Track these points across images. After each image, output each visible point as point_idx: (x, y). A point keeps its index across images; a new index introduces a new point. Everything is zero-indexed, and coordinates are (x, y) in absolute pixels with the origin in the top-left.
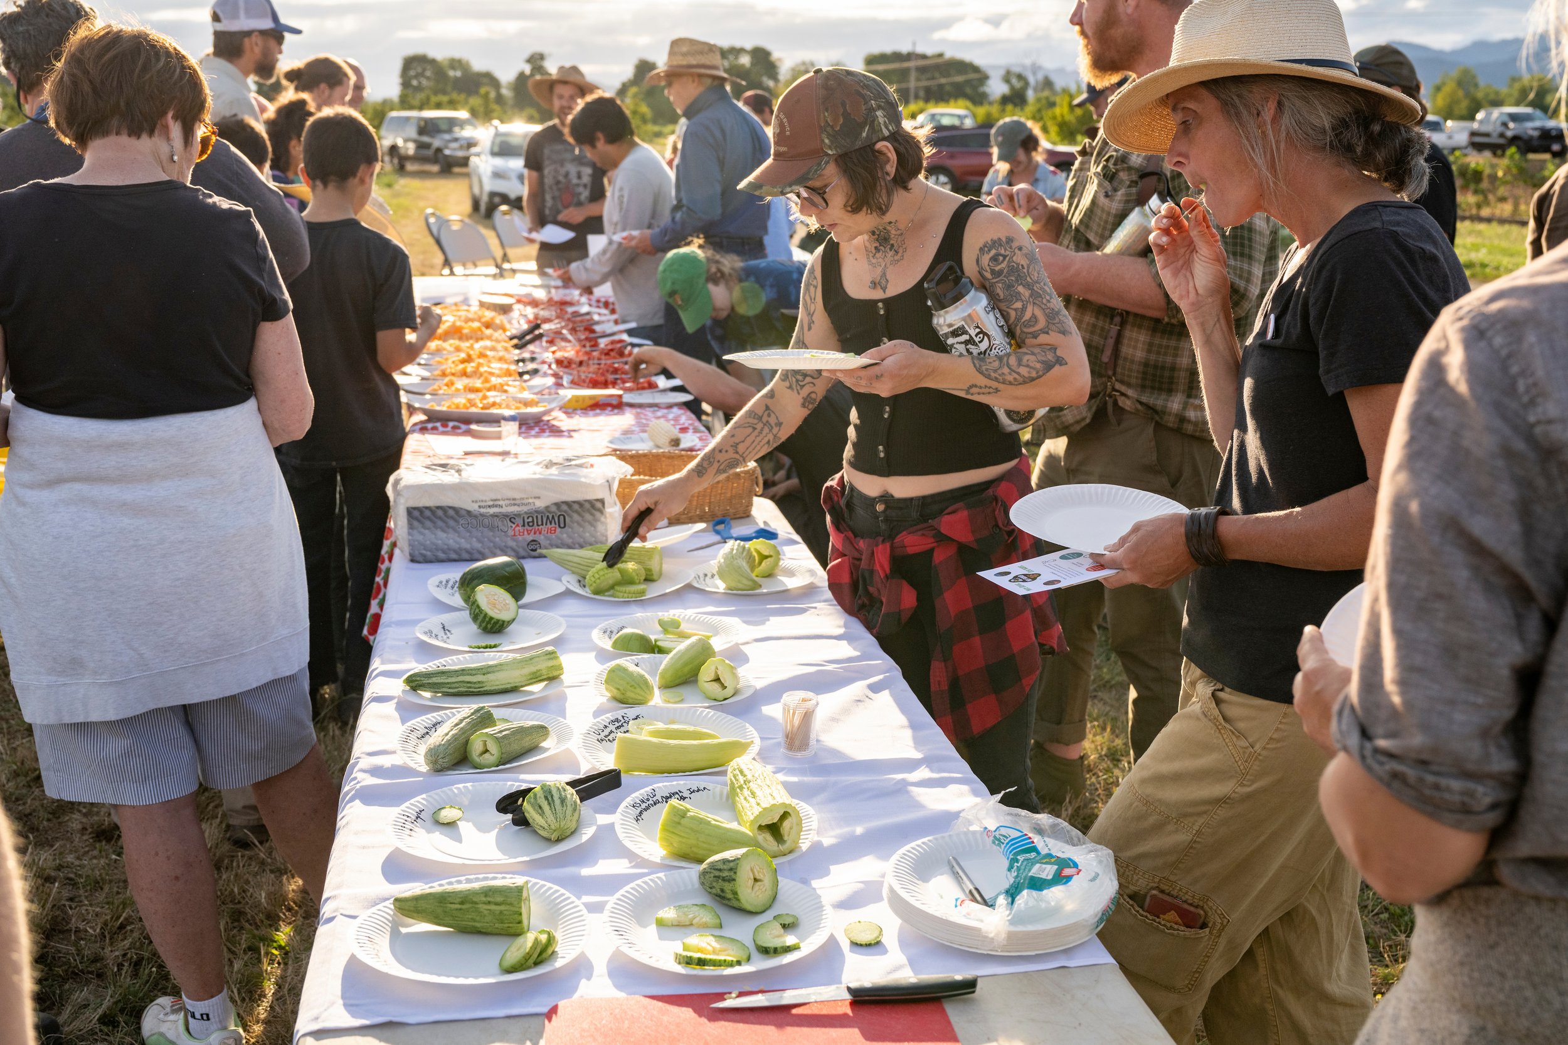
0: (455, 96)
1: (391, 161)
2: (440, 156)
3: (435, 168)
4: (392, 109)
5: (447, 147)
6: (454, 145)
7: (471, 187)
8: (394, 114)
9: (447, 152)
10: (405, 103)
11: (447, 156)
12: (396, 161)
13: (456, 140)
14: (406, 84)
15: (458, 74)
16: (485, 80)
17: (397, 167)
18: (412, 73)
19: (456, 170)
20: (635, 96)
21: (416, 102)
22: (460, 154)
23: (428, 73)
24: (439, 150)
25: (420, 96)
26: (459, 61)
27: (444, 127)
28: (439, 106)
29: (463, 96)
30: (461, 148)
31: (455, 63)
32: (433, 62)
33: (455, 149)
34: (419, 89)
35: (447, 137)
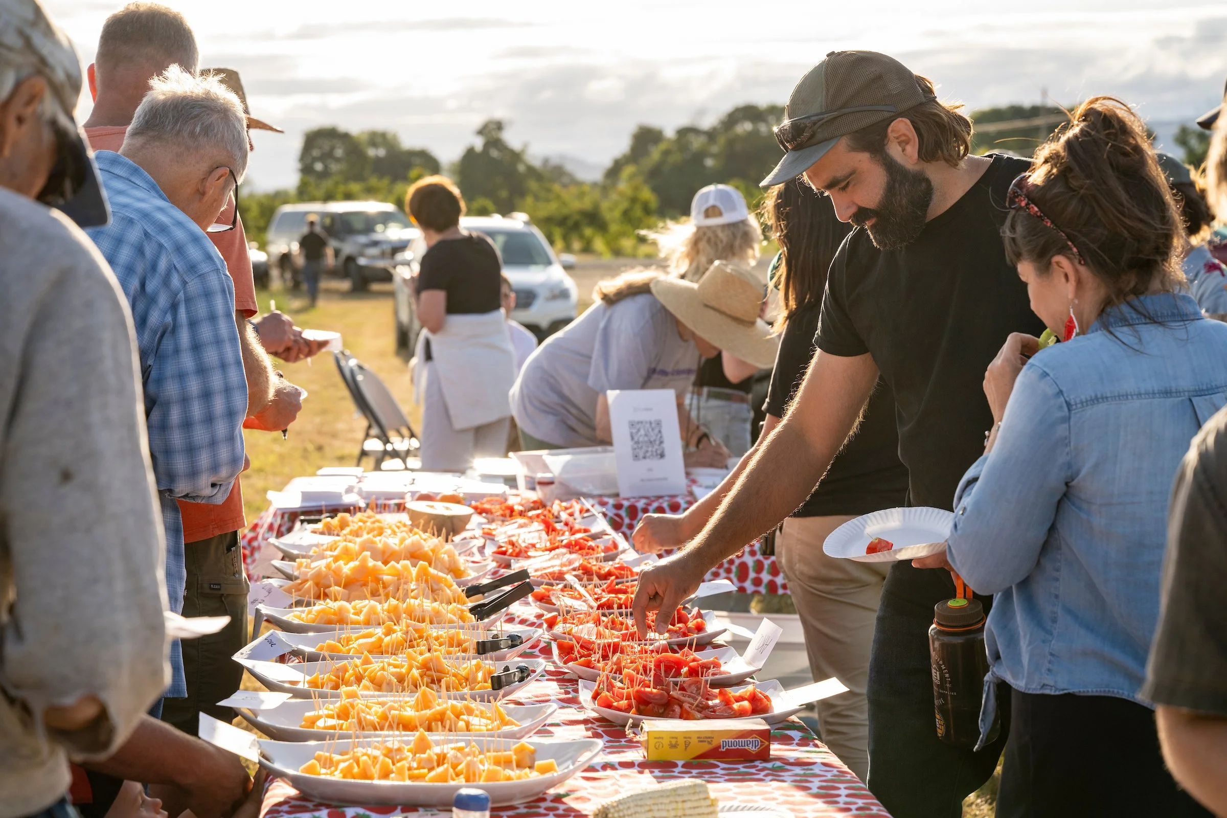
0: (374, 181)
1: (282, 275)
2: (352, 266)
3: (345, 285)
4: (286, 202)
5: (362, 255)
6: (373, 251)
7: (396, 313)
8: (288, 208)
9: (362, 261)
10: (303, 194)
11: (361, 268)
12: (288, 275)
13: (375, 244)
14: (306, 169)
15: (381, 152)
16: (417, 161)
17: (290, 284)
18: (316, 153)
19: (376, 287)
20: (632, 177)
21: (320, 193)
22: (381, 264)
23: (339, 152)
24: (350, 259)
25: (328, 184)
26: (383, 135)
27: (358, 225)
28: (348, 197)
29: (385, 182)
30: (383, 255)
31: (378, 138)
32: (345, 137)
33: (373, 257)
34: (325, 174)
35: (362, 239)
